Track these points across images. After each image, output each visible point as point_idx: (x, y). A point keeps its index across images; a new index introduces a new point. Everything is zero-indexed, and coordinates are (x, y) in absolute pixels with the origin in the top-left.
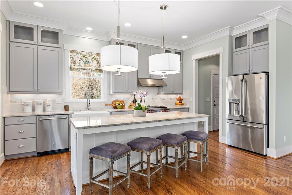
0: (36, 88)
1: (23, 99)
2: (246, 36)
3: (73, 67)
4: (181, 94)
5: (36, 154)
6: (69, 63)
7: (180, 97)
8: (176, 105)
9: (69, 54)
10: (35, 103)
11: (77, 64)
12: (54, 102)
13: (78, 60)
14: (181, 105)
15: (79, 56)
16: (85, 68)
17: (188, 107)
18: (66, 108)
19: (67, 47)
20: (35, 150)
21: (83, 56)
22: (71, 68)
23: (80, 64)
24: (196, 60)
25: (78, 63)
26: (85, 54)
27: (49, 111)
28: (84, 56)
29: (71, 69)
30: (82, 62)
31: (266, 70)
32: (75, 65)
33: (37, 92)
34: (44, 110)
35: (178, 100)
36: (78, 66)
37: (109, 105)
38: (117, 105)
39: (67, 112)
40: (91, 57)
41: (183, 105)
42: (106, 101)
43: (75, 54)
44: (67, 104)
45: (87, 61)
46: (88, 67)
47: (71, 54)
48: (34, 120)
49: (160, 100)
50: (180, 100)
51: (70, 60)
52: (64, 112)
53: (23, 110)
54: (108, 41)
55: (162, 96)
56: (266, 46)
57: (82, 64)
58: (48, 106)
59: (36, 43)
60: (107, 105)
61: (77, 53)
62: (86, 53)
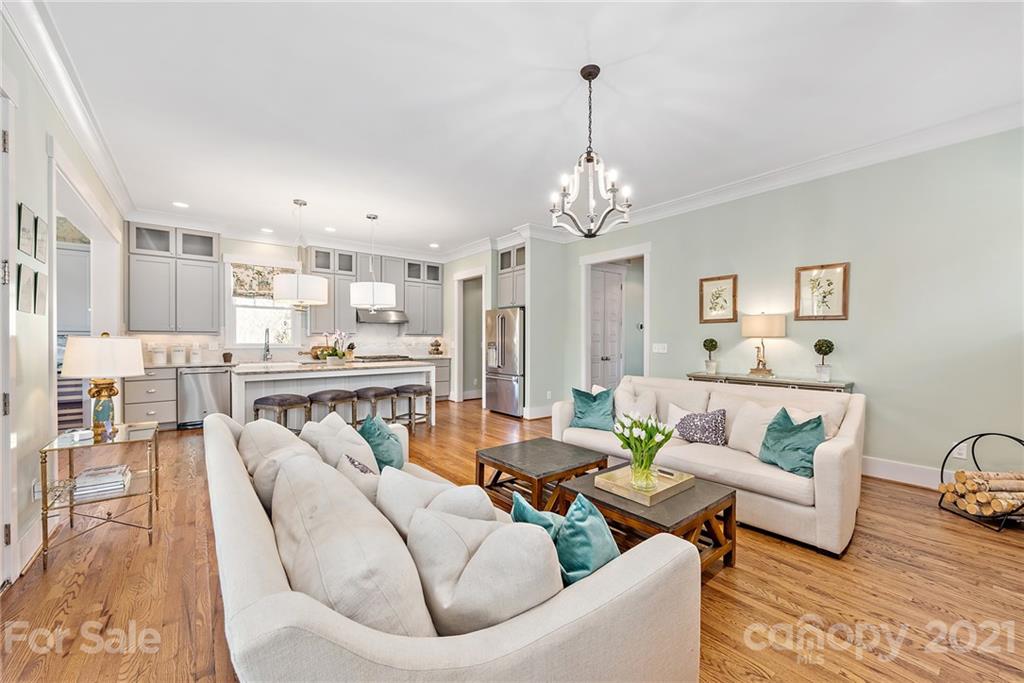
0: (173, 326)
1: (149, 344)
2: (509, 253)
3: (239, 291)
4: (441, 335)
5: (176, 427)
6: (232, 284)
7: (436, 341)
8: (430, 353)
9: (232, 269)
10: (172, 349)
11: (247, 287)
12: (204, 347)
13: (248, 280)
14: (438, 354)
15: (250, 272)
16: (261, 292)
17: (449, 357)
18: (227, 357)
19: (229, 258)
20: (175, 420)
21: (256, 273)
22: (234, 292)
23: (251, 286)
24: (459, 281)
25: (248, 284)
26: (261, 269)
27: (196, 361)
28: (259, 273)
29: (235, 294)
30: (255, 283)
31: (521, 304)
32: (243, 288)
33: (176, 331)
34: (188, 360)
35: (432, 345)
36: (248, 289)
37: (306, 353)
38: (319, 353)
39: (228, 364)
40: (272, 275)
41: (441, 353)
42: (300, 346)
43: (243, 270)
44: (228, 352)
45: (264, 282)
46: (267, 292)
47: (236, 270)
48: (172, 374)
49: (404, 347)
50: (437, 345)
51: (233, 280)
52: (222, 363)
53: (151, 360)
55: (405, 339)
56: (522, 272)
57: (254, 287)
58: (195, 354)
59: (174, 255)
60: (301, 353)
61: (247, 268)
62: (263, 268)
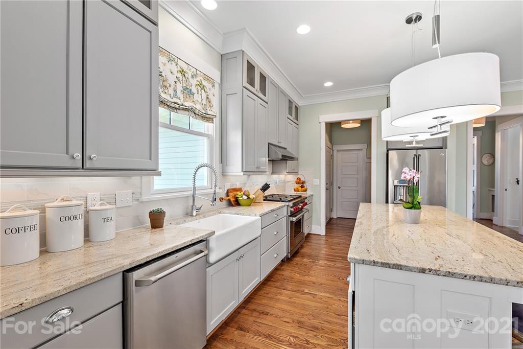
11: (171, 91)
13: (171, 79)
15: (174, 68)
17: (310, 193)
18: (156, 219)
21: (180, 71)
23: (175, 91)
24: (325, 122)
25: (173, 87)
26: (185, 67)
28: (182, 72)
30: (179, 87)
32: (166, 91)
36: (172, 95)
40: (195, 79)
43: (164, 59)
45: (187, 88)
54: (219, 53)
57: (179, 94)
60: (222, 200)
61: (169, 58)
62: (186, 65)
